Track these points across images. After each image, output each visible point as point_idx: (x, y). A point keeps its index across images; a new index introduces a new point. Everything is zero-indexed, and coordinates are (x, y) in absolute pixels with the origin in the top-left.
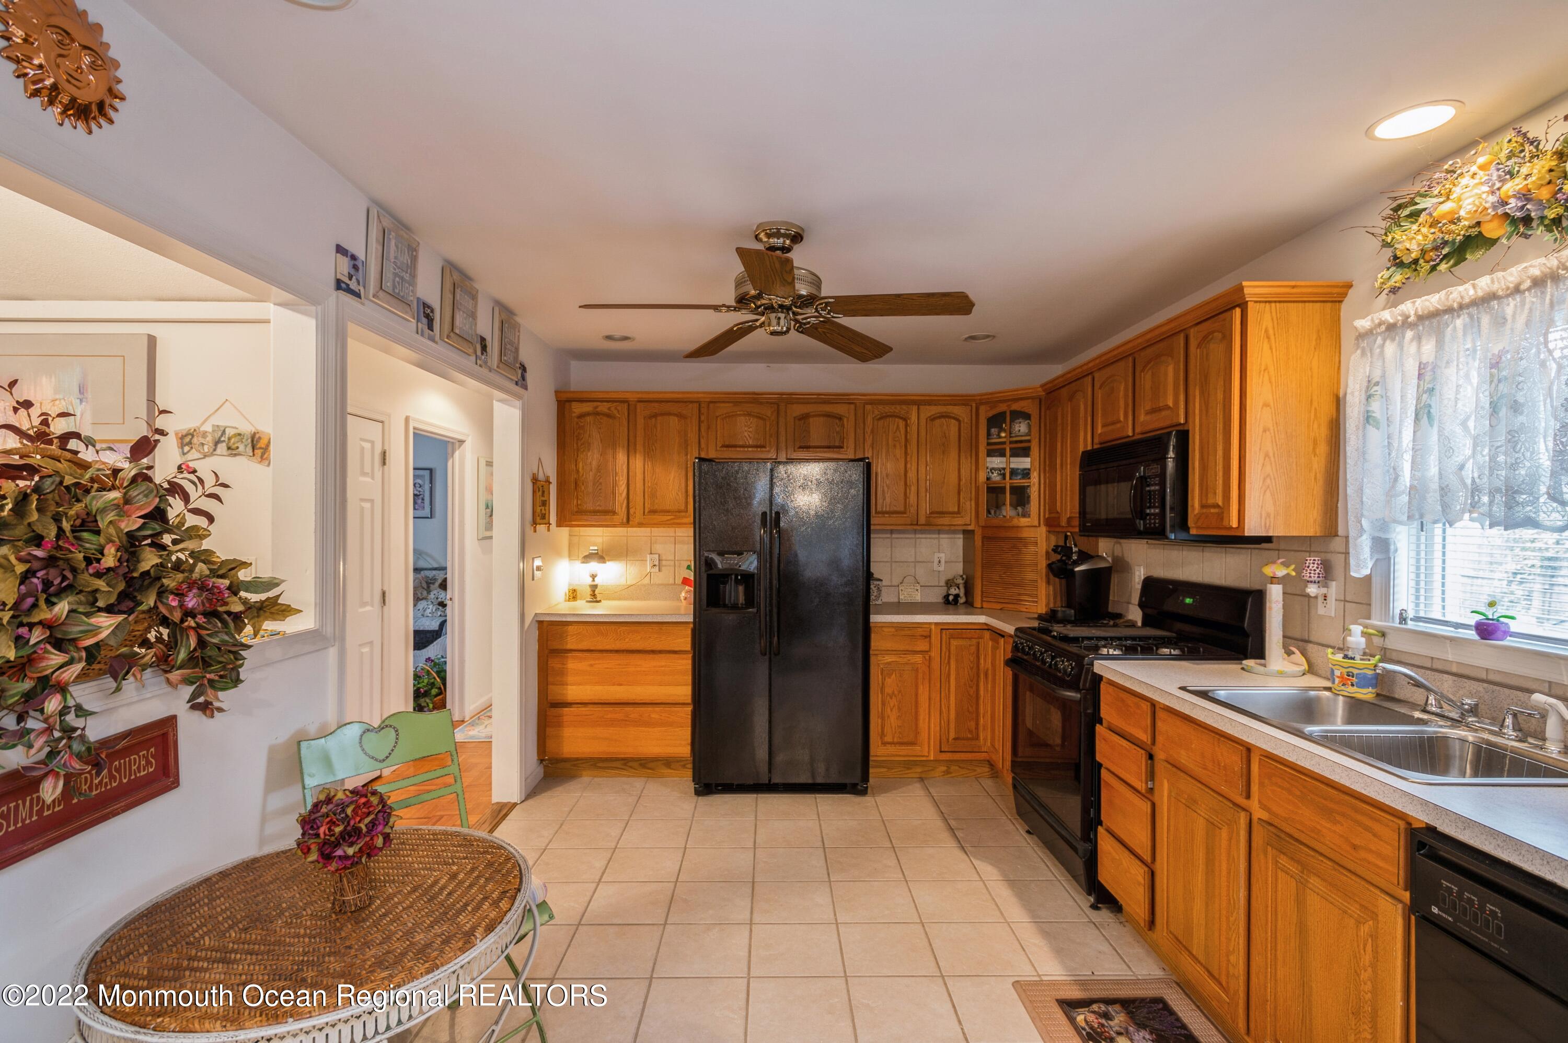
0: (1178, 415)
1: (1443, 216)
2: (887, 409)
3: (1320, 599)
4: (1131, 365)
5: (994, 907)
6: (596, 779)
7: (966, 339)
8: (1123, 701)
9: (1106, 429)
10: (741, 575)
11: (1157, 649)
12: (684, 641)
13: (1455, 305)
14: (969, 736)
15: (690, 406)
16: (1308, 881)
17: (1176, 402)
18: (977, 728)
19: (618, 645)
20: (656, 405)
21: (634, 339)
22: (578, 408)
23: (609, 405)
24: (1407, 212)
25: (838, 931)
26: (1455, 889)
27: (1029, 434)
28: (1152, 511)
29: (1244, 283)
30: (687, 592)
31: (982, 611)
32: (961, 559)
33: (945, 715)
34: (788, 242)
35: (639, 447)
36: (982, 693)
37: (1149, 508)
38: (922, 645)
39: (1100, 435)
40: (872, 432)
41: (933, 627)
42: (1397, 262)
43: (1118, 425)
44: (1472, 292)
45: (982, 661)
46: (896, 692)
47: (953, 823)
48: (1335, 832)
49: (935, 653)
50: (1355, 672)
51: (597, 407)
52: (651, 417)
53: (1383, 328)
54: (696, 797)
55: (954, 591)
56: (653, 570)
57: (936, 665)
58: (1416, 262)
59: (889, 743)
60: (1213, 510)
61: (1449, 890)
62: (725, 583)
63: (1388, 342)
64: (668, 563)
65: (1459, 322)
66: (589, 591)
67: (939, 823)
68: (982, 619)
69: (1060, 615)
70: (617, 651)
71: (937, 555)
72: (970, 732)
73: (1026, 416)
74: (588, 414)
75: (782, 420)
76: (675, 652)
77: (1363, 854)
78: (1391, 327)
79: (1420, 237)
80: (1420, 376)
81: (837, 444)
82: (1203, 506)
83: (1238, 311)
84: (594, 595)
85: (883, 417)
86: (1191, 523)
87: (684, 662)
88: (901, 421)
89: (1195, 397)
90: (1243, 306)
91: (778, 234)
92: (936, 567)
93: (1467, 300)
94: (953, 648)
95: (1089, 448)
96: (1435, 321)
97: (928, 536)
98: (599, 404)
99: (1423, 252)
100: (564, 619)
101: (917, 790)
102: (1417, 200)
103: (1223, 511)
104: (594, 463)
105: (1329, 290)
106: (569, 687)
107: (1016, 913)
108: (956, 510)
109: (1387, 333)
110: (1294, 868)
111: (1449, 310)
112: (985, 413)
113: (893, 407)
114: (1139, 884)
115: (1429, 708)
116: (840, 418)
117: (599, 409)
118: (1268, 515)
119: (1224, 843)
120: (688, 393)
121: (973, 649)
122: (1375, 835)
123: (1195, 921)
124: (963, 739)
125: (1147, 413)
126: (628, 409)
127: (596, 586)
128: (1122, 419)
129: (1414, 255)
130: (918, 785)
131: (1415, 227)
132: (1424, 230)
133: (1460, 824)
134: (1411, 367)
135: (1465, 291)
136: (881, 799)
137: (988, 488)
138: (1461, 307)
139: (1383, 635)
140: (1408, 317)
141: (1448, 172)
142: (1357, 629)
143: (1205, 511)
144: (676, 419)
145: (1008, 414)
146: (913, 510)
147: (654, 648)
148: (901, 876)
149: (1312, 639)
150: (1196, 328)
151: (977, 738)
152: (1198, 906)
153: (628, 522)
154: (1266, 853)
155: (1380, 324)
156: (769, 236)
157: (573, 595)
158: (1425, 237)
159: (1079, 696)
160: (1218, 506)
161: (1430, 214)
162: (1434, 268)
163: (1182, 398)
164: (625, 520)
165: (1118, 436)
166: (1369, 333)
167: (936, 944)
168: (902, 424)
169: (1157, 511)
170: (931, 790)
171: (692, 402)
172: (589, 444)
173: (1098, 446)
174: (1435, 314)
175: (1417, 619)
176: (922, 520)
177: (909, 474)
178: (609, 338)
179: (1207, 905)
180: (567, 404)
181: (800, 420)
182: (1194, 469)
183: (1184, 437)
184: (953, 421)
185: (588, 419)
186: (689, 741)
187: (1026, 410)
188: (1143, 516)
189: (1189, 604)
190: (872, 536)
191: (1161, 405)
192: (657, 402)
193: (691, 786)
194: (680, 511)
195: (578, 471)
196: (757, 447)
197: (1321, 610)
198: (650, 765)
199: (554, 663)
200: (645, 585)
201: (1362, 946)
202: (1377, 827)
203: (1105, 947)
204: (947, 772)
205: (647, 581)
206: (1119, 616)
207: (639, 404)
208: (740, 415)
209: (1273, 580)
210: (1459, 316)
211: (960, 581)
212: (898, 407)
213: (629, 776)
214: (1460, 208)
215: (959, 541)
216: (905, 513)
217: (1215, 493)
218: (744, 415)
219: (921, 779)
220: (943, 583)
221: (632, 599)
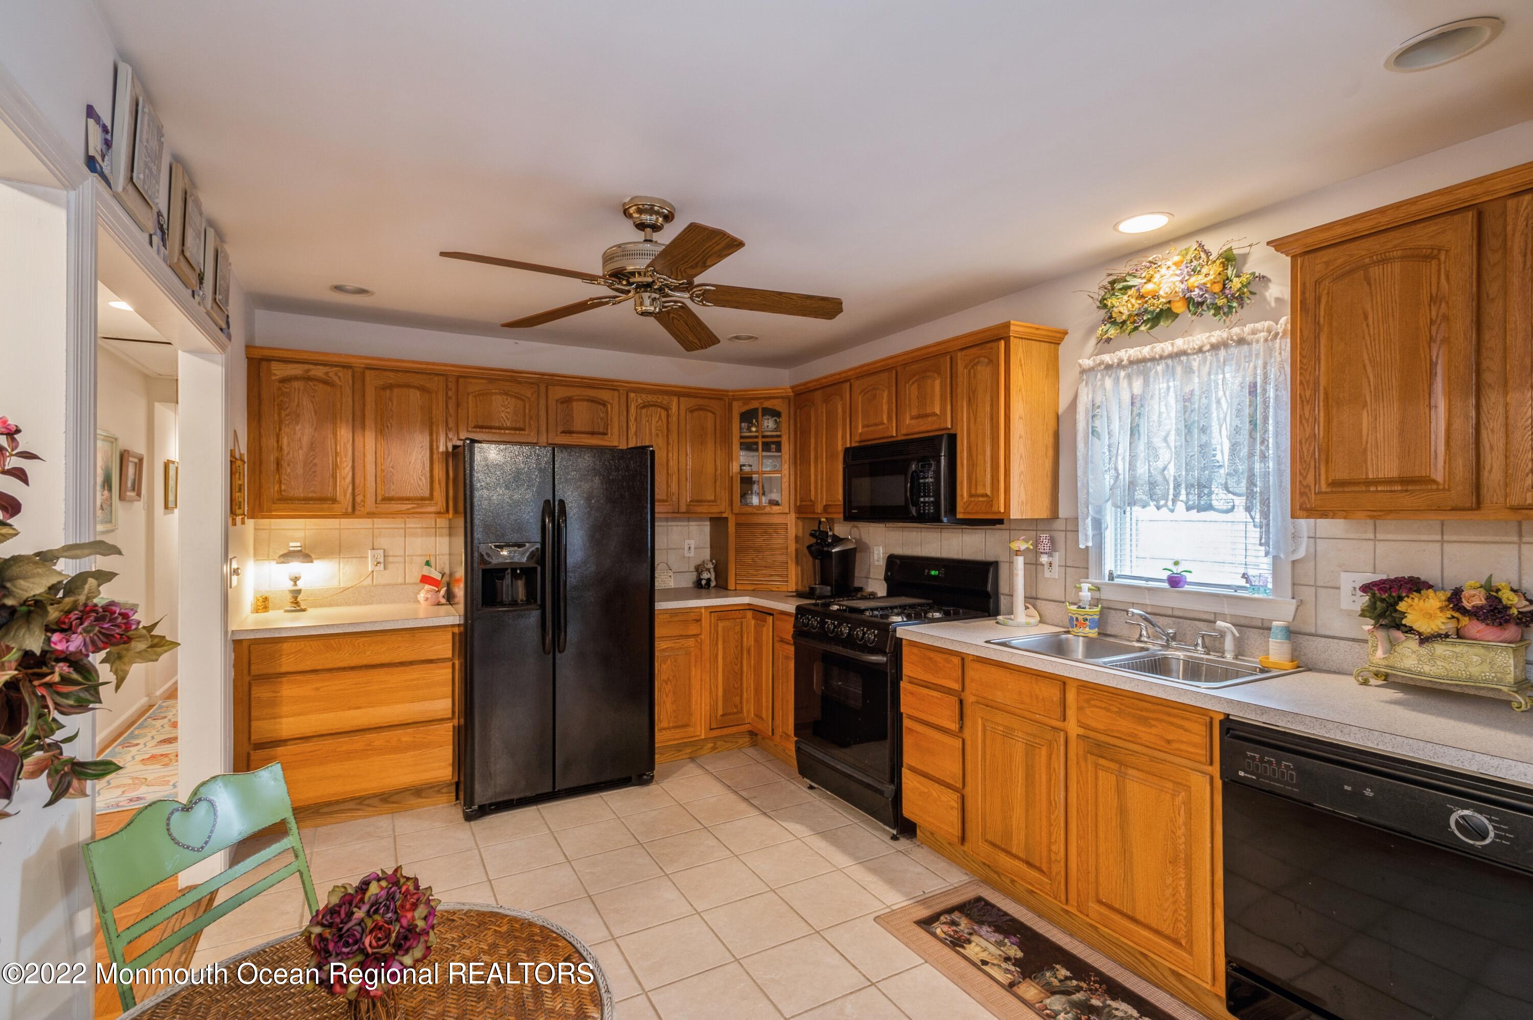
0: (946, 422)
1: (1148, 293)
2: (650, 398)
3: (1046, 567)
4: (894, 376)
5: (822, 859)
6: (319, 829)
7: (730, 339)
8: (930, 659)
9: (866, 429)
10: (521, 569)
11: (925, 614)
12: (444, 647)
13: (1157, 356)
14: (735, 710)
15: (436, 378)
16: (1126, 774)
17: (943, 410)
18: (741, 702)
19: (355, 661)
20: (392, 374)
21: (372, 293)
22: (279, 371)
23: (327, 369)
24: (1120, 286)
25: (704, 920)
26: (1257, 756)
27: (776, 430)
28: (927, 499)
29: (1012, 322)
30: (428, 591)
31: (737, 593)
32: (709, 545)
33: (714, 694)
34: (661, 219)
35: (369, 422)
36: (745, 669)
37: (925, 496)
38: (693, 629)
39: (860, 434)
40: (636, 419)
41: (703, 611)
42: (1111, 320)
43: (881, 427)
44: (1170, 348)
45: (745, 639)
46: (671, 678)
47: (743, 793)
48: (1150, 733)
49: (705, 636)
50: (1089, 617)
51: (308, 371)
52: (384, 388)
53: (1102, 367)
54: (467, 824)
55: (705, 575)
56: (377, 568)
57: (706, 648)
58: (1124, 322)
59: (664, 729)
60: (980, 499)
61: (1253, 758)
62: (502, 578)
63: (1107, 378)
64: (396, 559)
65: (1160, 368)
66: (289, 597)
67: (732, 797)
68: (746, 600)
69: (818, 592)
70: (353, 668)
71: (687, 542)
72: (736, 706)
73: (775, 414)
74: (296, 378)
75: (542, 402)
76: (430, 661)
77: (1176, 745)
78: (1109, 367)
79: (1129, 305)
80: (1133, 404)
81: (601, 430)
82: (971, 495)
83: (1003, 342)
84: (297, 603)
85: (645, 406)
86: (960, 508)
87: (444, 671)
88: (663, 411)
89: (962, 407)
90: (1007, 340)
91: (651, 211)
92: (687, 555)
93: (1166, 353)
94: (720, 629)
95: (848, 445)
96: (1141, 366)
97: (679, 523)
98: (311, 367)
99: (1130, 316)
100: (277, 635)
101: (691, 769)
102: (1128, 278)
103: (991, 500)
104: (305, 440)
105: (1054, 334)
106: (284, 720)
107: (841, 860)
108: (713, 498)
109: (1105, 372)
110: (1114, 766)
111: (1153, 359)
112: (738, 409)
113: (655, 397)
114: (952, 808)
115: (1143, 639)
116: (604, 404)
117: (312, 373)
118: (1022, 502)
119: (1044, 759)
120: (433, 364)
121: (738, 628)
122: (1186, 730)
123: (1014, 826)
124: (730, 714)
125: (912, 418)
126: (353, 377)
127: (299, 591)
128: (885, 421)
129: (1124, 317)
130: (692, 765)
131: (1125, 298)
132: (1133, 301)
133: (1259, 712)
134: (1126, 397)
135: (1167, 347)
136: (667, 784)
137: (741, 478)
138: (1161, 358)
139: (1099, 589)
140: (1122, 361)
141: (1150, 262)
142: (1085, 586)
143: (973, 499)
144: (418, 393)
145: (760, 411)
146: (675, 498)
147: (404, 660)
148: (728, 852)
149: (1039, 596)
150: (964, 352)
151: (741, 712)
152: (1018, 815)
153: (353, 511)
154: (1086, 760)
155: (1100, 364)
156: (640, 211)
157: (264, 604)
158: (1133, 305)
159: (885, 659)
160: (987, 495)
161: (1138, 290)
162: (1136, 328)
163: (949, 407)
164: (350, 510)
165: (878, 436)
166: (1092, 369)
167: (796, 905)
168: (664, 413)
169: (932, 499)
170: (707, 767)
171: (437, 375)
172: (298, 416)
173: (857, 444)
174: (1144, 360)
175: (1119, 576)
176: (683, 508)
177: (671, 463)
178: (338, 288)
179: (1027, 811)
180: (264, 363)
181: (562, 403)
182: (962, 465)
183: (952, 439)
184: (710, 415)
185: (296, 384)
186: (451, 761)
187: (778, 408)
188: (916, 504)
189: (935, 576)
190: (656, 524)
191: (928, 411)
192: (392, 370)
193: (457, 813)
194: (423, 499)
195: (280, 449)
196: (515, 429)
197: (1047, 574)
198: (395, 798)
199: (260, 692)
200: (365, 587)
201: (1177, 812)
202: (1187, 724)
203: (919, 869)
204: (714, 748)
205: (368, 582)
206: (860, 589)
207: (368, 372)
208: (496, 393)
209: (1017, 553)
210: (1158, 364)
211: (710, 566)
212: (660, 397)
213: (365, 817)
214: (1160, 289)
215: (706, 527)
216: (666, 501)
217: (984, 485)
218: (500, 394)
219: (692, 759)
220: (692, 569)
221: (348, 604)
